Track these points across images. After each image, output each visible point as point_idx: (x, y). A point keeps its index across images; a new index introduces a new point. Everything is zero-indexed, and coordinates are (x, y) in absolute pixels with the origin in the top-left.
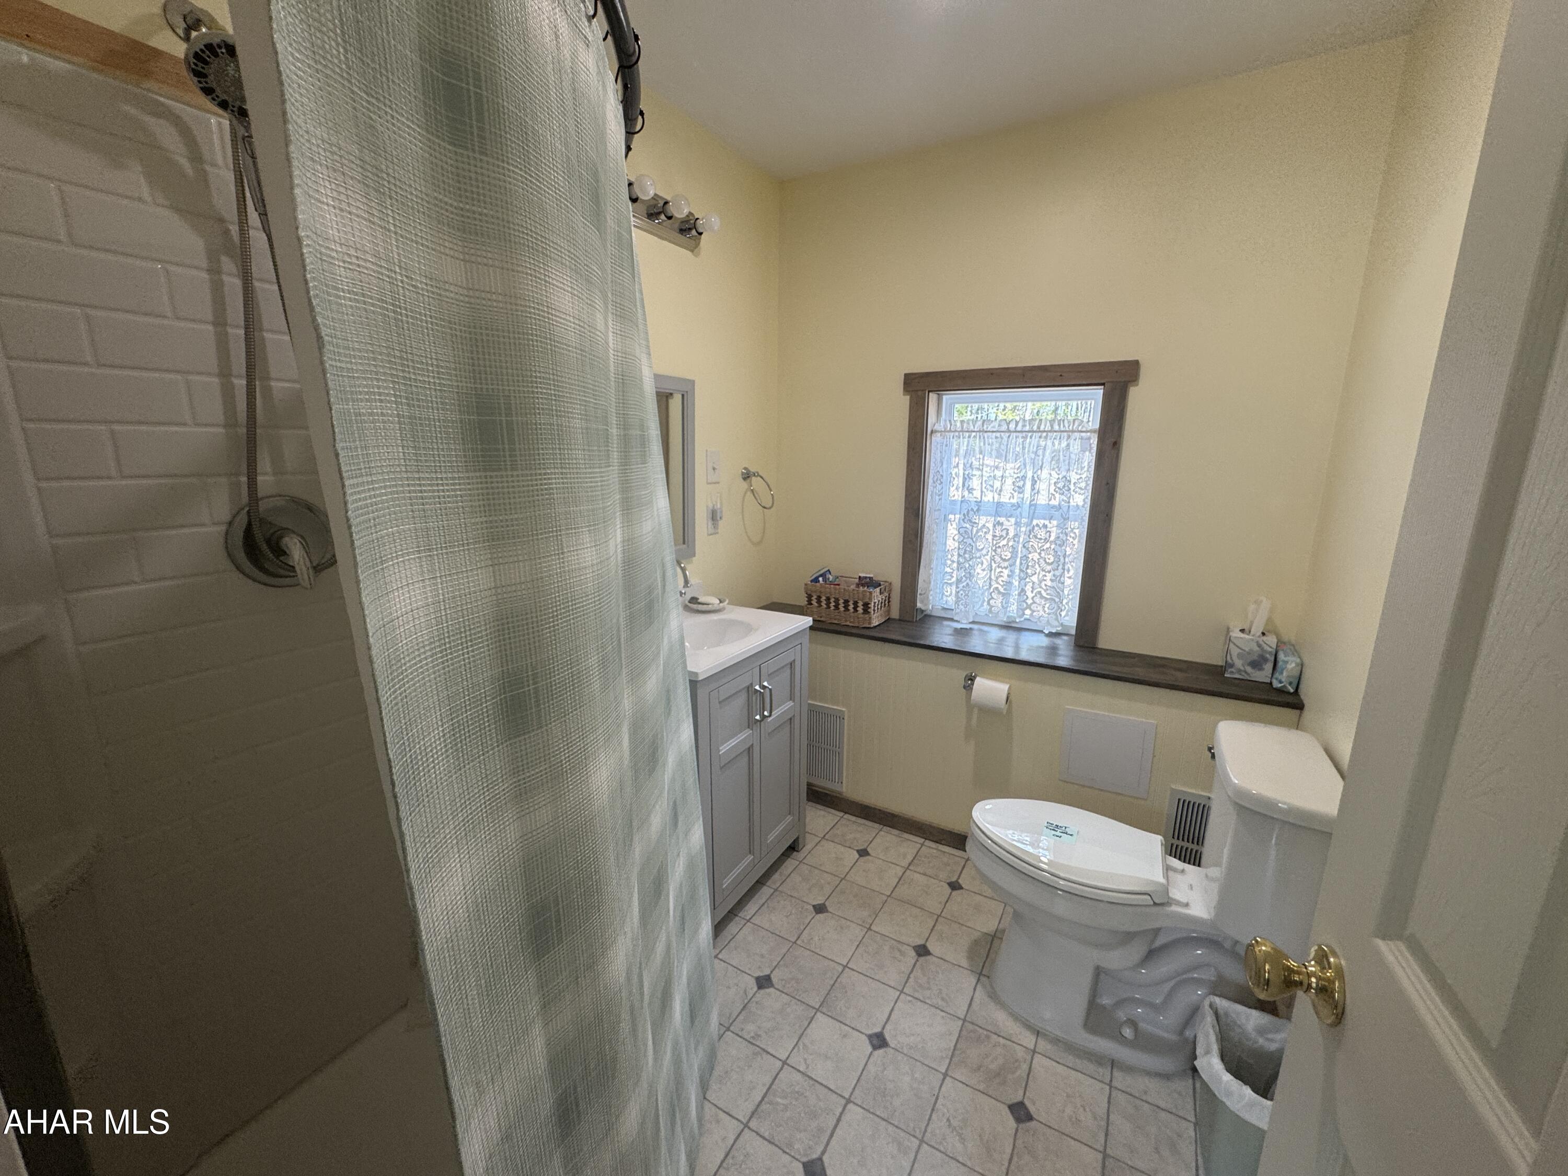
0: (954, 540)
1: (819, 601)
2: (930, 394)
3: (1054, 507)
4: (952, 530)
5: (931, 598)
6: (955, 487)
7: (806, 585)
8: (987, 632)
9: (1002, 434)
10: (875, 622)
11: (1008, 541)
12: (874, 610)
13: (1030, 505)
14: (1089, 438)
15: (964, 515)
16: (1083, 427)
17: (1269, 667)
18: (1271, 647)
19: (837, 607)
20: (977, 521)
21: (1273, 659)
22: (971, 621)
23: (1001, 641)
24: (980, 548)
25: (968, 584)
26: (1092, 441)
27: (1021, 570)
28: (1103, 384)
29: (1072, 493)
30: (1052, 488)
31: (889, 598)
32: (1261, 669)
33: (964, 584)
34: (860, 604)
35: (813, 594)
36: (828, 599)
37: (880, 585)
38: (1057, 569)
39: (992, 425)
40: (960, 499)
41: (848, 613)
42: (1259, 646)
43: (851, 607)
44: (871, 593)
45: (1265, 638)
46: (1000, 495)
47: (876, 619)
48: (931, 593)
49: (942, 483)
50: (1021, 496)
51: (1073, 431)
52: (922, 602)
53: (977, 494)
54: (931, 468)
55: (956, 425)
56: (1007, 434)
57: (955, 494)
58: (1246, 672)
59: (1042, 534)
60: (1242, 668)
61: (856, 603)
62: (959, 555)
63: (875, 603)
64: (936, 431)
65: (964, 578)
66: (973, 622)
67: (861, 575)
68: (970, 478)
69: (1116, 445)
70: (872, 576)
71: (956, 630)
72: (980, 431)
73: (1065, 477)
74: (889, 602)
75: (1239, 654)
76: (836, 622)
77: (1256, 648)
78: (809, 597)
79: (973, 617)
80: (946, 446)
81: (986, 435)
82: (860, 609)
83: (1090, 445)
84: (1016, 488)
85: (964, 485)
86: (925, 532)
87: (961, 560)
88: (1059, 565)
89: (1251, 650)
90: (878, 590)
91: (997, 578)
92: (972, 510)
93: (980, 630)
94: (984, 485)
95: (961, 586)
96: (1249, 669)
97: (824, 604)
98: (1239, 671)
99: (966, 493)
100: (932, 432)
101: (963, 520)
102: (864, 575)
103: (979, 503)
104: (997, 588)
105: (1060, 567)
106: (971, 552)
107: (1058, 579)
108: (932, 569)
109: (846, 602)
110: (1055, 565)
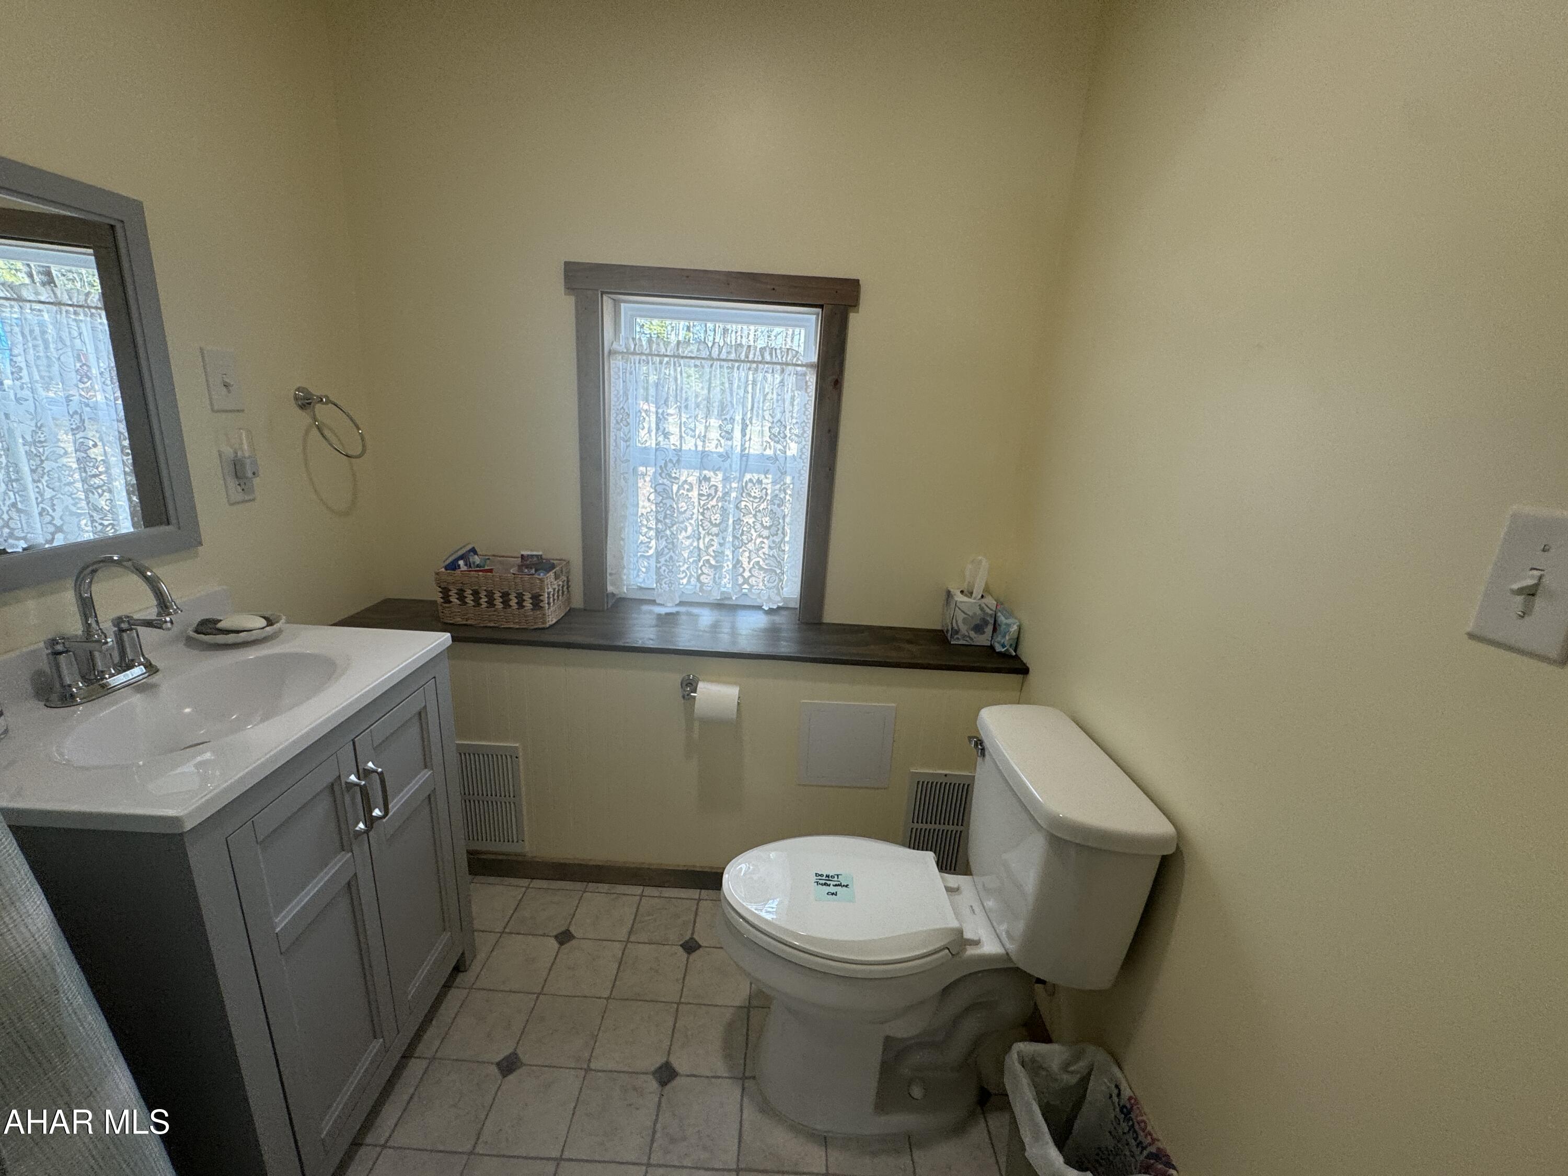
0: (649, 500)
1: (462, 598)
2: (605, 297)
3: (769, 458)
4: (645, 489)
5: (625, 577)
6: (646, 430)
7: (437, 574)
8: (698, 616)
9: (703, 361)
10: (552, 620)
11: (717, 501)
12: (549, 604)
13: (742, 456)
14: (805, 375)
15: (661, 467)
16: (798, 359)
17: (990, 629)
18: (991, 610)
19: (491, 603)
20: (677, 476)
21: (992, 622)
22: (677, 602)
23: (715, 626)
24: (683, 510)
25: (671, 557)
26: (808, 378)
27: (734, 537)
28: (821, 306)
29: (789, 441)
30: (767, 433)
31: (568, 581)
32: (984, 633)
33: (667, 557)
34: (527, 596)
35: (451, 587)
36: (476, 593)
37: (553, 567)
38: (777, 534)
39: (689, 349)
40: (654, 446)
41: (509, 610)
42: (982, 609)
43: (513, 602)
44: (542, 580)
45: (984, 600)
46: (704, 441)
47: (552, 615)
48: (625, 571)
49: (628, 424)
50: (729, 443)
51: (787, 364)
52: (613, 584)
53: (674, 439)
54: (612, 403)
55: (642, 345)
56: (710, 363)
57: (646, 437)
58: (970, 637)
59: (756, 492)
60: (967, 634)
61: (520, 597)
62: (658, 521)
63: (549, 594)
64: (616, 352)
65: (666, 551)
66: (681, 604)
67: (523, 553)
68: (666, 419)
69: (837, 384)
70: (540, 553)
71: (659, 616)
72: (674, 356)
73: (779, 421)
74: (567, 588)
75: (964, 619)
76: (492, 624)
77: (979, 612)
78: (445, 592)
79: (680, 597)
80: (631, 373)
81: (682, 361)
82: (528, 604)
83: (806, 382)
84: (724, 434)
85: (658, 429)
86: (611, 491)
87: (660, 526)
88: (778, 529)
89: (975, 614)
90: (551, 574)
91: (707, 548)
92: (671, 461)
93: (689, 614)
94: (683, 429)
95: (662, 560)
96: (972, 634)
97: (469, 600)
98: (964, 636)
99: (661, 439)
100: (610, 352)
101: (660, 475)
102: (529, 553)
103: (678, 452)
104: (708, 561)
105: (780, 532)
106: (672, 516)
107: (778, 546)
108: (623, 539)
109: (505, 596)
110: (774, 529)
